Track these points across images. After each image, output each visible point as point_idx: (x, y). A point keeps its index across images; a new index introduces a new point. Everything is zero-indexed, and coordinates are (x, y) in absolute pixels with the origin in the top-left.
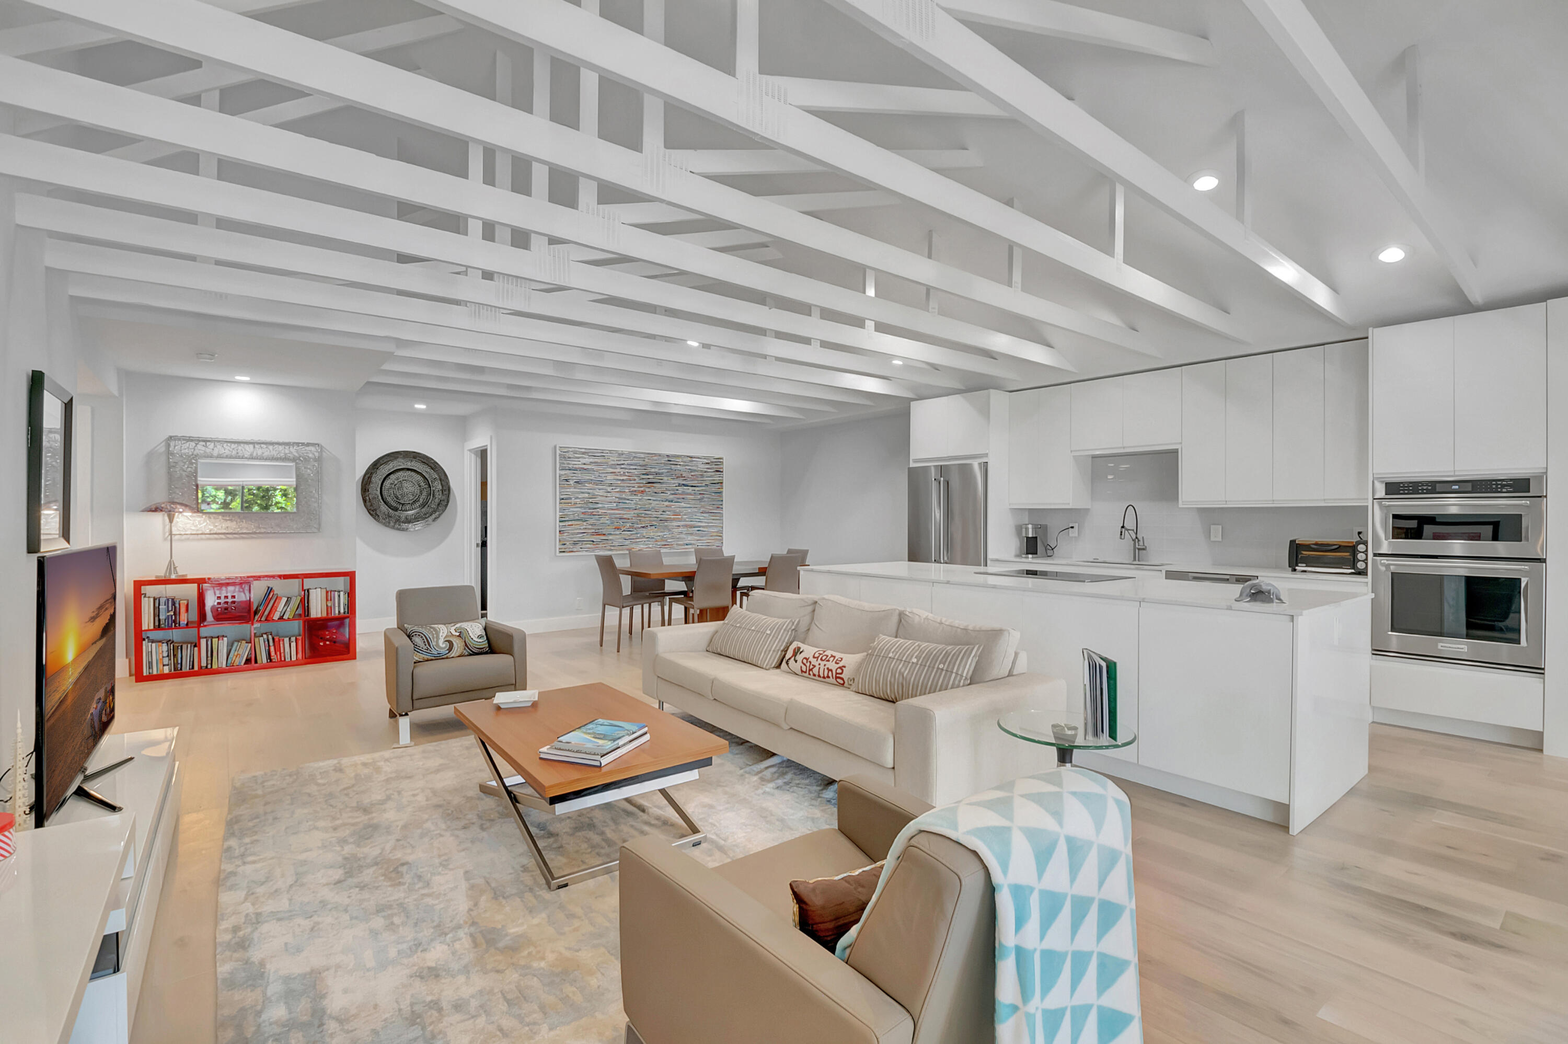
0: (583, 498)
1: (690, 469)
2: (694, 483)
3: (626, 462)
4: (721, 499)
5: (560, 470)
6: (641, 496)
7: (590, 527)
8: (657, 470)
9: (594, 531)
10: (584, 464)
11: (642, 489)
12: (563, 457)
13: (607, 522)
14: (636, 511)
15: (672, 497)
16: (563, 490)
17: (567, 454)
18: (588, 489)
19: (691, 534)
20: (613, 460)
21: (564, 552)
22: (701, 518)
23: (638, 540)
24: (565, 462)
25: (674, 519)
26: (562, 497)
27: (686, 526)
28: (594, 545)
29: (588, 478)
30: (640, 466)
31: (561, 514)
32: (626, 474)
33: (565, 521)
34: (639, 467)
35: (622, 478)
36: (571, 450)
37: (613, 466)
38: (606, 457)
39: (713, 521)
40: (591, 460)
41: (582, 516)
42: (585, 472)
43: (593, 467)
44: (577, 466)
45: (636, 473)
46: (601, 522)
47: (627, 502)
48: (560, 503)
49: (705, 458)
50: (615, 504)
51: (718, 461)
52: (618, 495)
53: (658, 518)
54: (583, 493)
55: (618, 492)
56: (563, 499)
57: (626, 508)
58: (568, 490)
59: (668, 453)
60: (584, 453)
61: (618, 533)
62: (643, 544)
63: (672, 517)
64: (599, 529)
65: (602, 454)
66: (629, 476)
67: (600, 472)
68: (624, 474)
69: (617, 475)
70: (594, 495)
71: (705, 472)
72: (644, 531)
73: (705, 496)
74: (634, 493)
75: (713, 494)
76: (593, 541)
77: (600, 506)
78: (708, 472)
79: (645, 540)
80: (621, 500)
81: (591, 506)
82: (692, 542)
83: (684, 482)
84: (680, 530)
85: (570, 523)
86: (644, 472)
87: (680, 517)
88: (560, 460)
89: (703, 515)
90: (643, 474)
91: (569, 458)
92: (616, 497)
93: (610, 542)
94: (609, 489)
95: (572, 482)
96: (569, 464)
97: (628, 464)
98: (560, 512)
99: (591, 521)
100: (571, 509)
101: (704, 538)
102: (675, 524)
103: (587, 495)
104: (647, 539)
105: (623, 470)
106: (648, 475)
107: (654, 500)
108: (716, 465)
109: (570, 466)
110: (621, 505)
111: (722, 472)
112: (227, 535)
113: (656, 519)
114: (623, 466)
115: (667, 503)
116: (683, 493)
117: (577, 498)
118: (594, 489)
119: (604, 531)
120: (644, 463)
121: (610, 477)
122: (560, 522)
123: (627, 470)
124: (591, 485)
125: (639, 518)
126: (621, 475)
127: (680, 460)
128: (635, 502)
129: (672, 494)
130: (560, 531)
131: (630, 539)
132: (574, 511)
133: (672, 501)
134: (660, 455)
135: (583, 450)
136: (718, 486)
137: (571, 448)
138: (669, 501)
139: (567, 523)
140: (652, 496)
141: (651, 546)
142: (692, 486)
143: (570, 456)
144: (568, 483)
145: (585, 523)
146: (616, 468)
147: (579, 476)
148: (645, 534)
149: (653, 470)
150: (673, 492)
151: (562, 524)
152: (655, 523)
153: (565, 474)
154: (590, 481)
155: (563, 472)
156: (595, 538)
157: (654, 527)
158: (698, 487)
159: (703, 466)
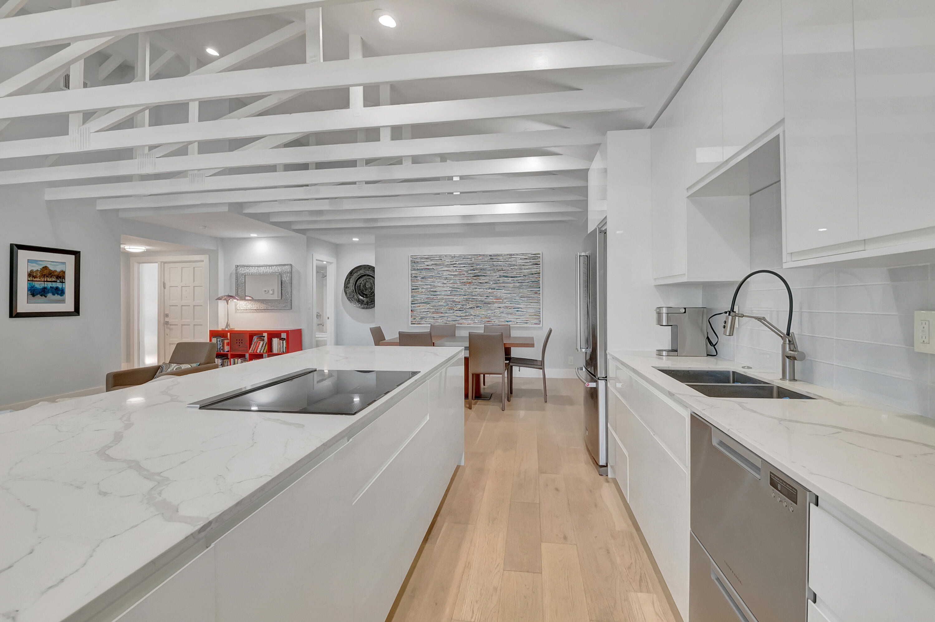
0: (427, 288)
1: (509, 264)
2: (514, 274)
3: (457, 263)
4: (539, 286)
5: (411, 270)
6: (468, 286)
7: (432, 307)
8: (481, 267)
9: (434, 310)
10: (428, 266)
11: (470, 281)
12: (413, 262)
13: (444, 304)
14: (465, 297)
15: (494, 285)
16: (413, 284)
17: (416, 260)
18: (430, 282)
19: (511, 314)
20: (448, 261)
21: (414, 324)
22: (520, 301)
23: (467, 317)
24: (415, 265)
25: (496, 302)
26: (413, 288)
27: (507, 307)
28: (434, 320)
29: (430, 274)
30: (469, 264)
31: (412, 299)
32: (458, 270)
33: (415, 304)
34: (467, 265)
35: (454, 274)
36: (419, 257)
37: (448, 266)
38: (443, 260)
39: (531, 304)
40: (433, 263)
41: (426, 300)
42: (428, 271)
43: (433, 268)
44: (423, 267)
45: (465, 269)
46: (440, 304)
47: (458, 290)
48: (412, 292)
49: (523, 254)
50: (449, 292)
51: (536, 257)
52: (451, 285)
53: (482, 301)
54: (427, 285)
55: (451, 283)
56: (413, 289)
57: (458, 295)
58: (417, 283)
59: (490, 253)
60: (427, 258)
61: (451, 312)
62: (470, 320)
63: (495, 300)
64: (438, 309)
65: (440, 257)
66: (460, 272)
67: (439, 270)
68: (456, 271)
69: (451, 272)
70: (434, 286)
71: (524, 265)
72: (472, 312)
73: (524, 284)
74: (464, 284)
75: (531, 283)
76: (434, 317)
77: (438, 293)
78: (526, 265)
79: (472, 317)
80: (454, 290)
81: (432, 293)
82: (512, 320)
83: (505, 275)
84: (501, 310)
85: (418, 305)
86: (472, 268)
87: (501, 300)
88: (411, 264)
89: (521, 299)
90: (471, 270)
91: (417, 262)
92: (450, 287)
93: (446, 318)
94: (445, 282)
95: (419, 278)
96: (417, 266)
97: (459, 264)
98: (411, 298)
99: (433, 304)
100: (419, 296)
101: (523, 317)
102: (496, 305)
103: (430, 286)
104: (474, 317)
105: (455, 268)
106: (474, 270)
107: (480, 289)
108: (535, 260)
109: (418, 267)
110: (455, 293)
111: (540, 264)
112: (257, 310)
113: (481, 302)
114: (455, 265)
115: (490, 291)
116: (503, 283)
117: (423, 288)
118: (435, 282)
119: (442, 311)
120: (471, 262)
121: (445, 274)
122: (412, 304)
123: (458, 268)
124: (432, 279)
125: (468, 302)
126: (454, 272)
127: (501, 258)
128: (464, 290)
129: (494, 283)
130: (411, 310)
131: (461, 316)
132: (420, 297)
133: (494, 289)
134: (484, 255)
135: (427, 257)
136: (536, 276)
137: (419, 256)
138: (492, 289)
139: (416, 305)
140: (478, 286)
141: (477, 322)
142: (512, 277)
143: (418, 261)
144: (417, 279)
145: (428, 305)
146: (450, 267)
147: (424, 273)
148: (472, 313)
149: (478, 267)
150: (495, 282)
151: (412, 305)
152: (481, 305)
153: (415, 273)
154: (432, 277)
155: (413, 272)
156: (434, 315)
157: (478, 308)
158: (516, 277)
159: (521, 261)
